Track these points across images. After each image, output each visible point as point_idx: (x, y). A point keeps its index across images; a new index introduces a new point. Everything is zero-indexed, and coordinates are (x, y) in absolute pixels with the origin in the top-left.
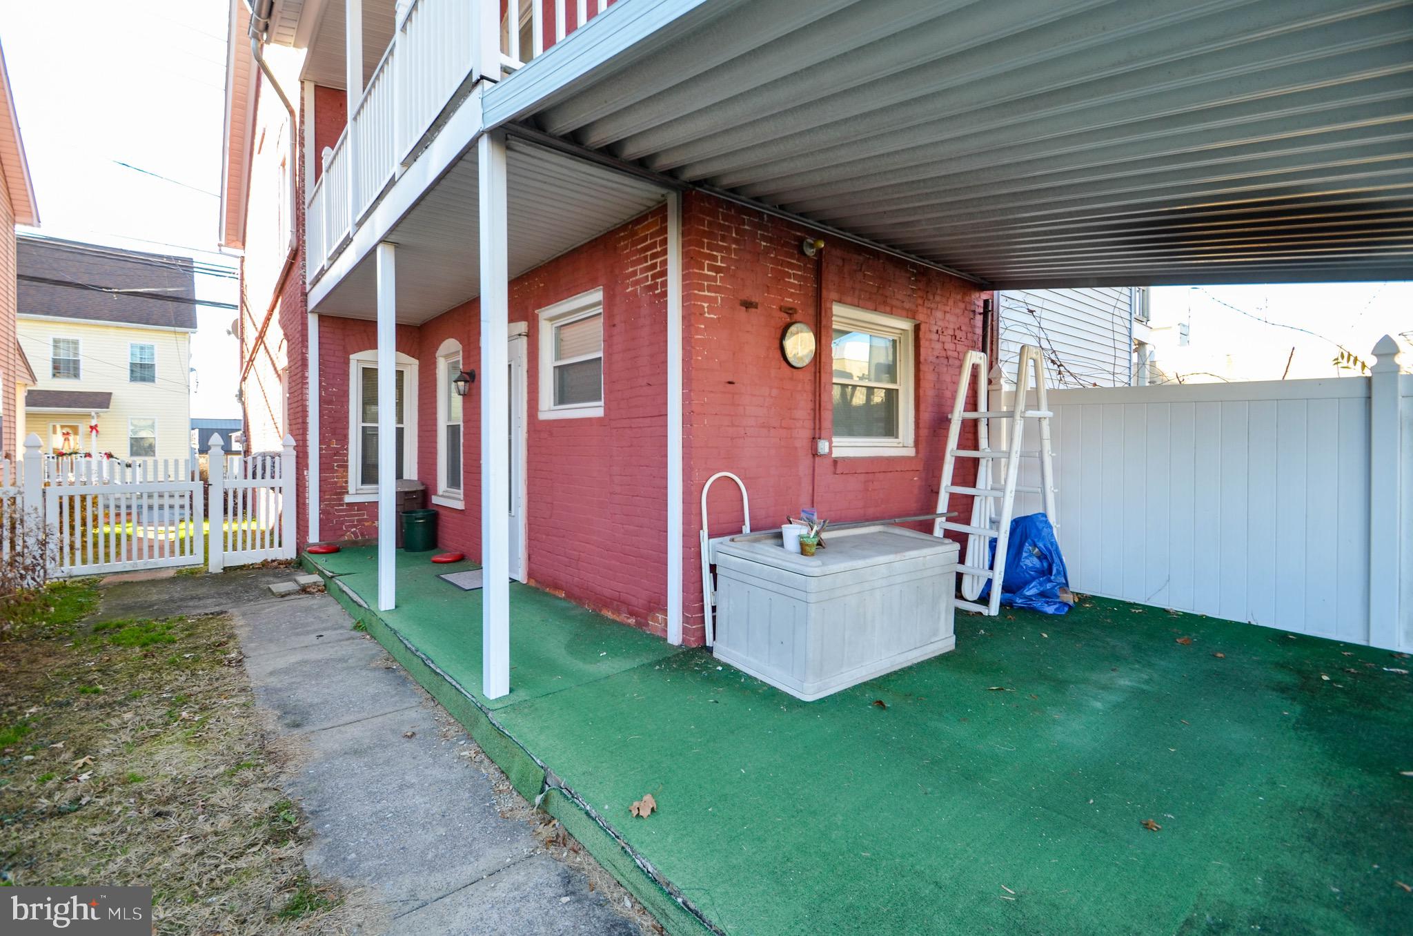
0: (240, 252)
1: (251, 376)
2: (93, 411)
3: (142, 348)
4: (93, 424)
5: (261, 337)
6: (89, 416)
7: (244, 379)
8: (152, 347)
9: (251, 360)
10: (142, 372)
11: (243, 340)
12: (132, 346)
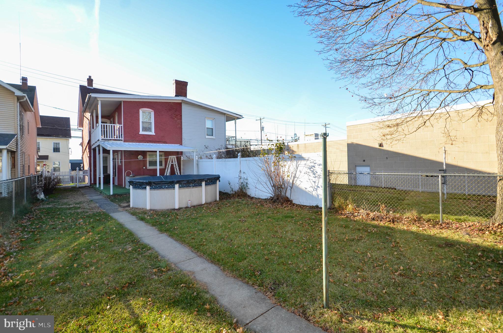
0: (82, 128)
1: (84, 154)
2: (44, 160)
3: (56, 143)
4: (44, 164)
5: (86, 149)
6: (43, 161)
7: (83, 155)
8: (59, 143)
9: (84, 152)
10: (56, 150)
11: (82, 147)
12: (54, 143)
